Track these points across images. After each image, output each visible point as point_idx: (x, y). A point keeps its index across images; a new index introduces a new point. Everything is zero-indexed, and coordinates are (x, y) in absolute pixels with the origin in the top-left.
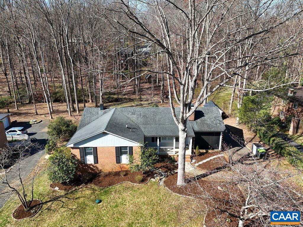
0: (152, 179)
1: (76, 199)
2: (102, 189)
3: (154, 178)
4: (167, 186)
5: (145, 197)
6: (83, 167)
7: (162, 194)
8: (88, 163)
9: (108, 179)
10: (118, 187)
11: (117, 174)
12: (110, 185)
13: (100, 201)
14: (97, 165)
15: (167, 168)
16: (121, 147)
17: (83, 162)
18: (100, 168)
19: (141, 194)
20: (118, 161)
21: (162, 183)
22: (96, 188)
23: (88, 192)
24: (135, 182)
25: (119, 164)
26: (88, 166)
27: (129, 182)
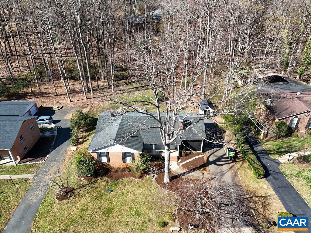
0: (147, 176)
1: (96, 188)
2: (113, 182)
3: (149, 175)
4: (157, 182)
5: (142, 190)
6: (99, 164)
7: (153, 188)
8: (103, 161)
9: (117, 174)
10: (123, 180)
11: (124, 170)
12: (118, 179)
13: (112, 191)
14: (109, 163)
15: (159, 166)
16: (126, 153)
17: (99, 162)
18: (111, 165)
19: (139, 187)
20: (124, 161)
21: (154, 179)
22: (109, 180)
23: (104, 183)
24: (136, 178)
25: (125, 163)
26: (103, 164)
27: (131, 177)
